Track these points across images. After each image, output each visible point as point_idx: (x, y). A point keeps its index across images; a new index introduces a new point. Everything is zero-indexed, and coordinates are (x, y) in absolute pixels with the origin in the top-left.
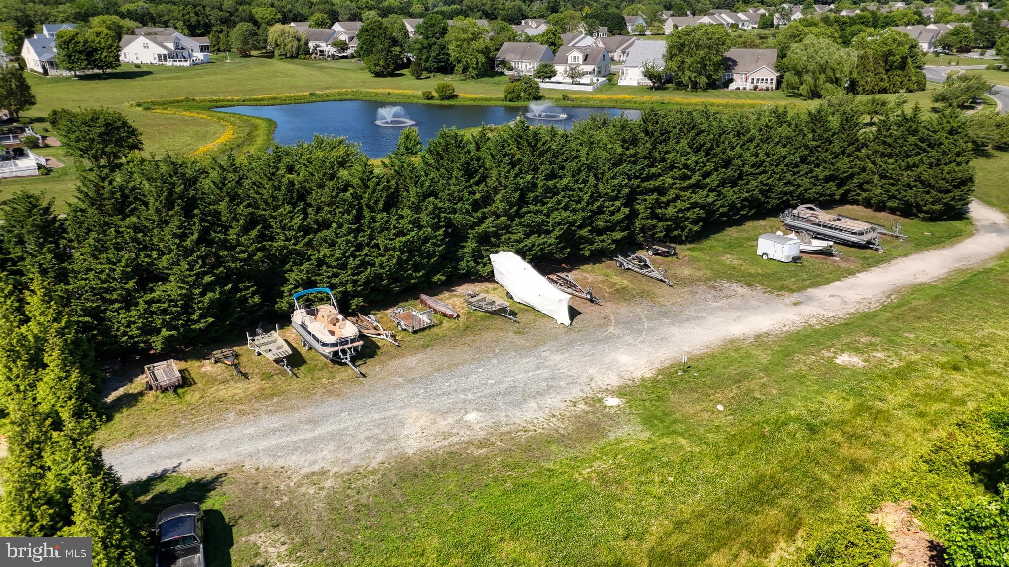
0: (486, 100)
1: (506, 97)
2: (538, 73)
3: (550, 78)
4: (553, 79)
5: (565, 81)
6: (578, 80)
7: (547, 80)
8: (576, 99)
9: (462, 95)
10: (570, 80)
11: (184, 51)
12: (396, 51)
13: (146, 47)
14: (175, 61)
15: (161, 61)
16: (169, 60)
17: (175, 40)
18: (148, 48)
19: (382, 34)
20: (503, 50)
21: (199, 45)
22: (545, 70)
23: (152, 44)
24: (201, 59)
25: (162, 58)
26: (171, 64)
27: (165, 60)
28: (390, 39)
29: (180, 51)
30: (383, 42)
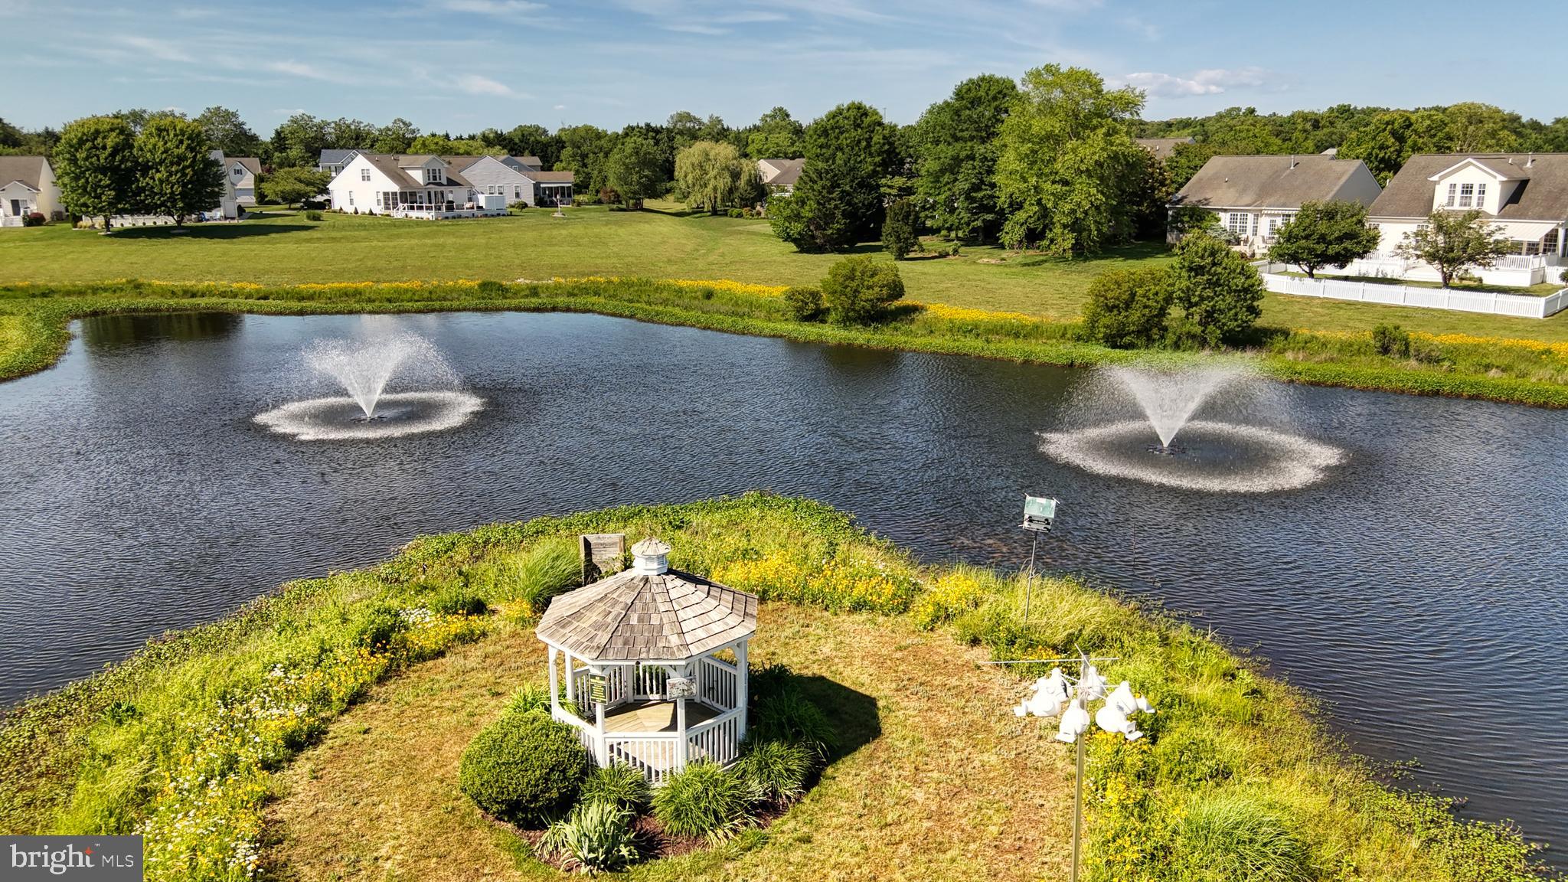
0: (1016, 332)
1: (1093, 322)
2: (1290, 237)
3: (1342, 260)
4: (1355, 267)
5: (1411, 276)
6: (1476, 271)
7: (1330, 269)
8: (1453, 354)
9: (939, 310)
10: (1433, 273)
11: (454, 188)
12: (890, 187)
13: (366, 178)
14: (412, 208)
15: (387, 208)
16: (400, 205)
17: (427, 164)
18: (369, 180)
19: (859, 141)
20: (1200, 179)
21: (537, 186)
22: (1322, 227)
23: (376, 173)
24: (480, 208)
25: (390, 200)
26: (404, 214)
27: (395, 205)
28: (879, 155)
29: (439, 189)
30: (860, 162)
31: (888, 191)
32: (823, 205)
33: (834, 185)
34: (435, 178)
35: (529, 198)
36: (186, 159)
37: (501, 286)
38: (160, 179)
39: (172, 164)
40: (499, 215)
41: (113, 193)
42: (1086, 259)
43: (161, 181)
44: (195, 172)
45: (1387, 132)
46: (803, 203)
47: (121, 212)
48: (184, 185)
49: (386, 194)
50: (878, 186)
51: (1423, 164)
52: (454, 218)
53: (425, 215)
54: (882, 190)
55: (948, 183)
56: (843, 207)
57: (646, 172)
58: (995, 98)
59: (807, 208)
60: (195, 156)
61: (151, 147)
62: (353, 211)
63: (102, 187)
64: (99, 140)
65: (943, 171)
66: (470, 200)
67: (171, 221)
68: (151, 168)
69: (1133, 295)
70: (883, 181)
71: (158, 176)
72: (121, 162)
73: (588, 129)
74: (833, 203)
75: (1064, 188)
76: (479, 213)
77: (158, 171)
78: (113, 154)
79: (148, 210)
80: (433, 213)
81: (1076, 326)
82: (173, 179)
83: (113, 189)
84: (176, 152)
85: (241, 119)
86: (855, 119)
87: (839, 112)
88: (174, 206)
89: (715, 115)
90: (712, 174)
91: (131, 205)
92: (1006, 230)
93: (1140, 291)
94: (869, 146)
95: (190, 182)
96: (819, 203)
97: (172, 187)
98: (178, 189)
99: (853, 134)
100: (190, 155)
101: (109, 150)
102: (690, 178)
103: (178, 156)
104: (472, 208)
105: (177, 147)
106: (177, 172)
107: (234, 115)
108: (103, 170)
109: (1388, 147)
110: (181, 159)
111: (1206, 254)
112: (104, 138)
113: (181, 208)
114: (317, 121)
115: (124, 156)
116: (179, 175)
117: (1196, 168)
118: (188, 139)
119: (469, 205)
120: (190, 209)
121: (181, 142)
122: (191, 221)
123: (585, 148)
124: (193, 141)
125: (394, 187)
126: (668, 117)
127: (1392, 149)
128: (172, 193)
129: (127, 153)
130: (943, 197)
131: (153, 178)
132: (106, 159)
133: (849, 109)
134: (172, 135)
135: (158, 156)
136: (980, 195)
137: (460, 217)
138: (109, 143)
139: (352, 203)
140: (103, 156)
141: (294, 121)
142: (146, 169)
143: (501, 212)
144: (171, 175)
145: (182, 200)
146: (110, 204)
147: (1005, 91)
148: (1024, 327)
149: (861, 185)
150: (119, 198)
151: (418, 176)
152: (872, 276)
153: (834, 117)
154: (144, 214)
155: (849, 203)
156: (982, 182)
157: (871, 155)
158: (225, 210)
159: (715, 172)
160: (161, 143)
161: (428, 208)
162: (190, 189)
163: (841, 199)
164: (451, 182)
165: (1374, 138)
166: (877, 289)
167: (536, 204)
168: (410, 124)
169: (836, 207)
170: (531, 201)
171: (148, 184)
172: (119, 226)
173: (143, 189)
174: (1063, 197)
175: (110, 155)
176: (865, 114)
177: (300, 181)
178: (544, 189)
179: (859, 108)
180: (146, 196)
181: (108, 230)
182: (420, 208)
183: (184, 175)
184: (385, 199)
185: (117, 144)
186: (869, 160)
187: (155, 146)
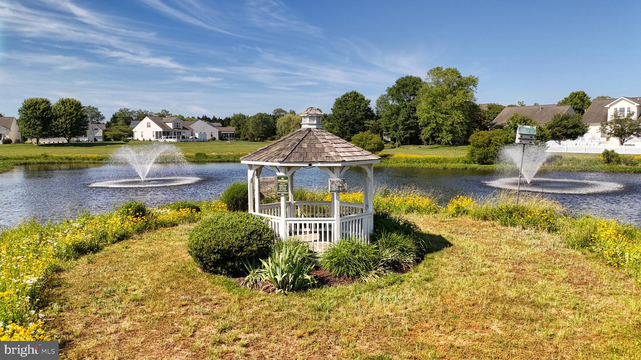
2: (551, 127)
3: (573, 137)
11: (186, 131)
12: (369, 124)
13: (149, 126)
14: (167, 138)
15: (157, 138)
16: (163, 137)
17: (175, 120)
18: (150, 127)
19: (355, 106)
20: (501, 116)
21: (220, 132)
22: (565, 122)
23: (153, 124)
24: (196, 138)
25: (158, 135)
26: (164, 140)
27: (160, 137)
28: (364, 111)
29: (179, 131)
30: (356, 114)
31: (368, 125)
32: (342, 128)
33: (346, 120)
34: (177, 126)
35: (216, 136)
36: (73, 114)
37: (205, 155)
38: (61, 122)
39: (67, 116)
40: (204, 141)
41: (41, 127)
42: (457, 145)
43: (62, 123)
44: (77, 119)
45: (577, 98)
46: (333, 128)
47: (45, 137)
48: (72, 124)
49: (157, 132)
50: (363, 124)
51: (600, 103)
52: (185, 141)
53: (173, 140)
54: (365, 125)
55: (394, 119)
56: (350, 129)
57: (265, 126)
58: (413, 84)
59: (335, 129)
60: (77, 113)
61: (59, 109)
62: (142, 140)
63: (37, 125)
64: (37, 106)
65: (392, 115)
66: (192, 135)
67: (65, 141)
68: (58, 117)
69: (490, 140)
70: (366, 122)
71: (61, 120)
72: (46, 115)
73: (241, 115)
74: (346, 127)
75: (447, 116)
76: (196, 140)
77: (61, 119)
78: (43, 112)
79: (57, 135)
80: (176, 139)
81: (463, 158)
82: (67, 122)
83: (42, 126)
84: (69, 111)
85: (99, 111)
86: (354, 98)
87: (347, 95)
88: (67, 133)
89: (292, 110)
90: (292, 126)
91: (49, 133)
92: (422, 133)
93: (493, 139)
94: (360, 108)
95: (74, 123)
96: (340, 127)
97: (66, 125)
98: (69, 126)
99: (353, 103)
100: (75, 112)
101: (41, 110)
102: (283, 128)
103: (70, 113)
104: (193, 138)
105: (70, 109)
106: (69, 119)
107: (96, 109)
108: (38, 118)
109: (578, 104)
110: (71, 114)
111: (522, 122)
112: (39, 105)
113: (70, 134)
114: (130, 111)
115: (47, 113)
116: (70, 120)
117: (497, 113)
118: (75, 106)
119: (191, 137)
120: (74, 135)
121: (72, 107)
122: (74, 140)
123: (239, 122)
124: (77, 107)
125: (160, 129)
126: (273, 111)
127: (580, 104)
128: (66, 127)
129: (49, 112)
130: (393, 125)
131: (59, 121)
132: (40, 113)
133: (351, 93)
134: (68, 104)
135: (61, 113)
136: (408, 122)
137: (187, 141)
138: (42, 107)
139: (142, 137)
140: (38, 113)
141: (121, 111)
142: (56, 118)
143: (205, 140)
144: (66, 120)
145: (70, 130)
146: (39, 132)
147: (417, 81)
148: (439, 159)
149: (356, 123)
150: (43, 130)
151: (170, 125)
152: (370, 140)
153: (344, 97)
154: (54, 137)
155: (352, 128)
156: (410, 117)
157: (360, 111)
158: (89, 138)
159: (294, 125)
160: (63, 108)
161: (174, 138)
162: (74, 126)
163: (349, 126)
164: (184, 128)
165: (571, 101)
166: (373, 145)
167: (219, 139)
168: (168, 112)
169: (347, 129)
170: (217, 138)
171: (56, 124)
172: (43, 143)
173: (54, 126)
174: (446, 119)
175: (41, 112)
176: (357, 96)
177: (122, 131)
178: (223, 134)
179: (355, 93)
180: (55, 129)
181: (38, 144)
182: (171, 138)
183: (72, 120)
184: (156, 134)
185: (45, 108)
186: (359, 113)
187: (60, 109)
